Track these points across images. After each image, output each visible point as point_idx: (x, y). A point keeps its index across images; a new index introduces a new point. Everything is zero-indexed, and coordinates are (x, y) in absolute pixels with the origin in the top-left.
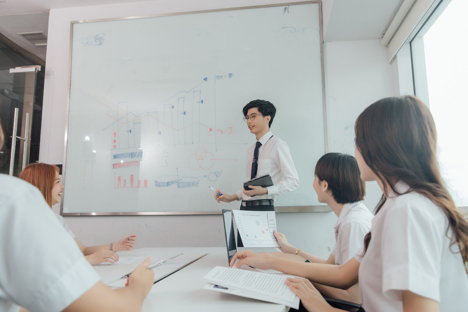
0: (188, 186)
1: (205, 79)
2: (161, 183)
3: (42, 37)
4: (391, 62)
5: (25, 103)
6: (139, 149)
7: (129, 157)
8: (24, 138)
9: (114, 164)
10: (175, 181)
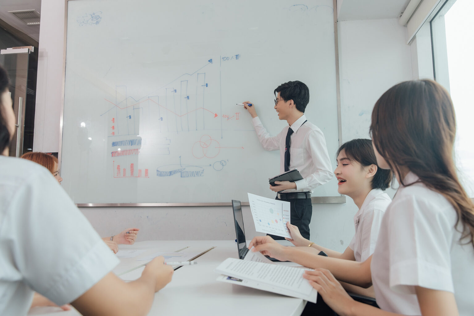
0: (192, 175)
1: (210, 61)
2: (163, 172)
3: (35, 16)
4: (410, 43)
5: (16, 87)
6: (138, 136)
7: (128, 144)
8: (17, 124)
9: (112, 152)
10: (178, 171)
